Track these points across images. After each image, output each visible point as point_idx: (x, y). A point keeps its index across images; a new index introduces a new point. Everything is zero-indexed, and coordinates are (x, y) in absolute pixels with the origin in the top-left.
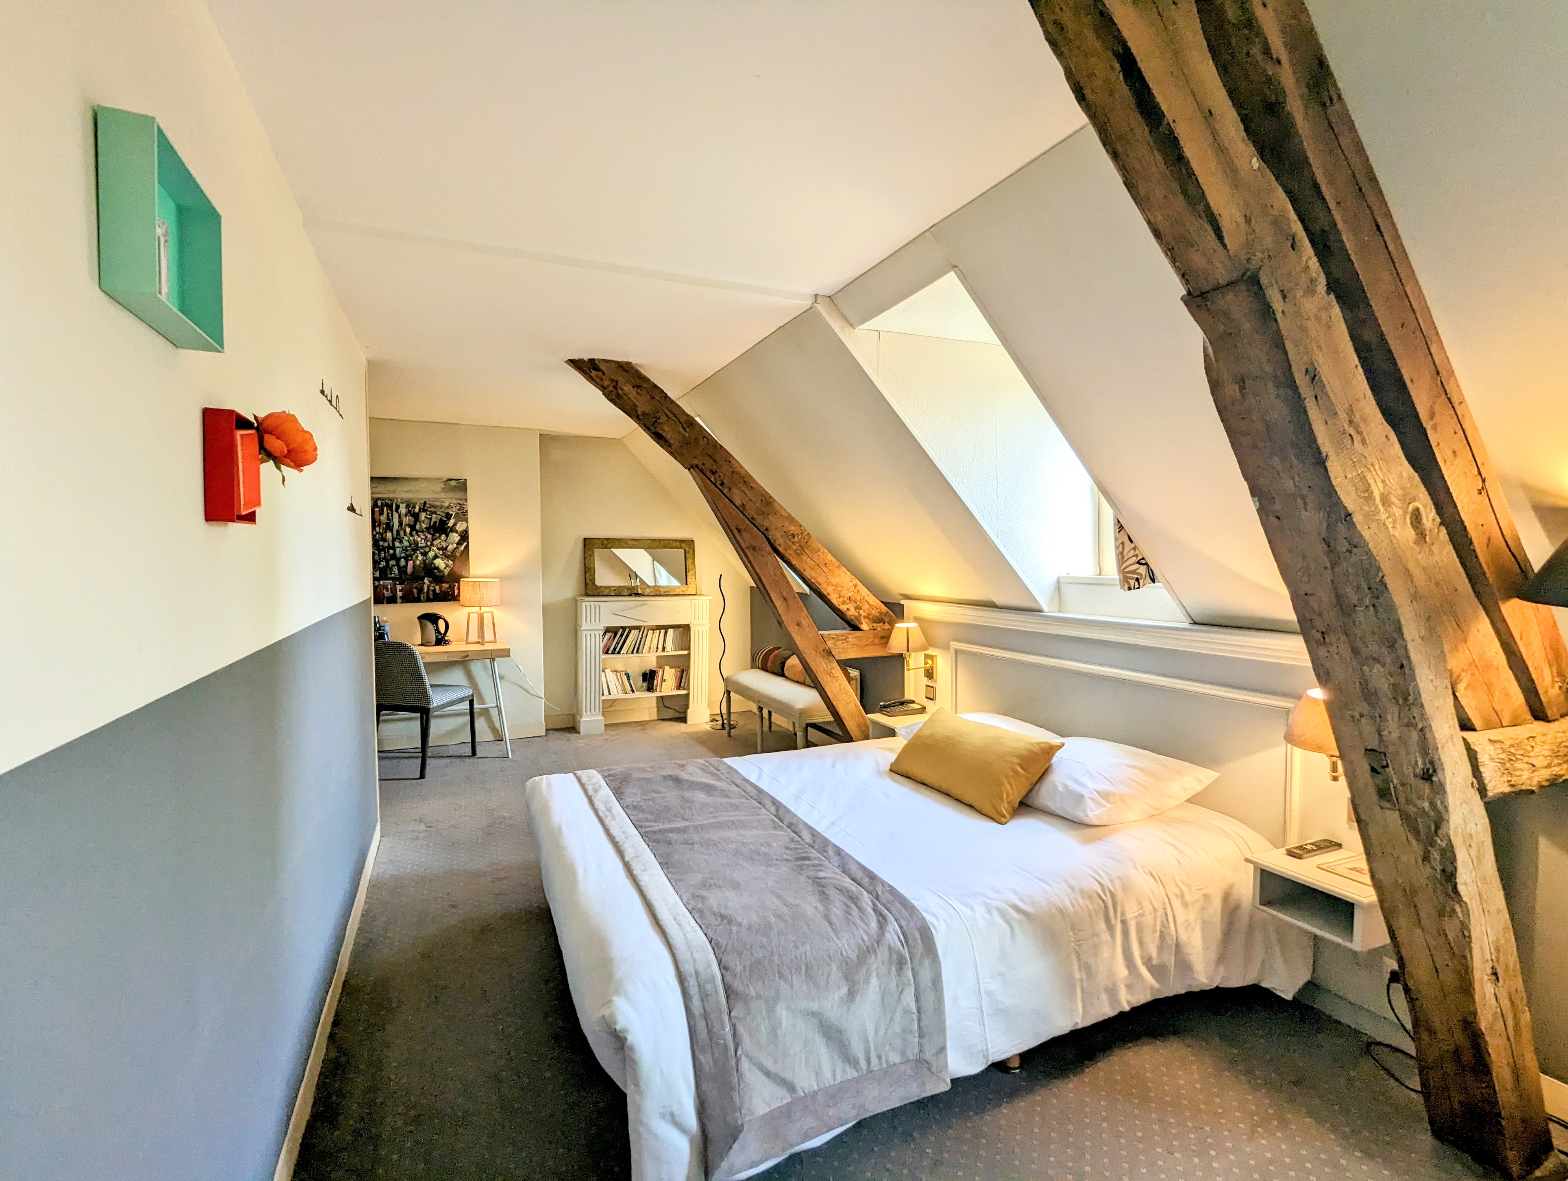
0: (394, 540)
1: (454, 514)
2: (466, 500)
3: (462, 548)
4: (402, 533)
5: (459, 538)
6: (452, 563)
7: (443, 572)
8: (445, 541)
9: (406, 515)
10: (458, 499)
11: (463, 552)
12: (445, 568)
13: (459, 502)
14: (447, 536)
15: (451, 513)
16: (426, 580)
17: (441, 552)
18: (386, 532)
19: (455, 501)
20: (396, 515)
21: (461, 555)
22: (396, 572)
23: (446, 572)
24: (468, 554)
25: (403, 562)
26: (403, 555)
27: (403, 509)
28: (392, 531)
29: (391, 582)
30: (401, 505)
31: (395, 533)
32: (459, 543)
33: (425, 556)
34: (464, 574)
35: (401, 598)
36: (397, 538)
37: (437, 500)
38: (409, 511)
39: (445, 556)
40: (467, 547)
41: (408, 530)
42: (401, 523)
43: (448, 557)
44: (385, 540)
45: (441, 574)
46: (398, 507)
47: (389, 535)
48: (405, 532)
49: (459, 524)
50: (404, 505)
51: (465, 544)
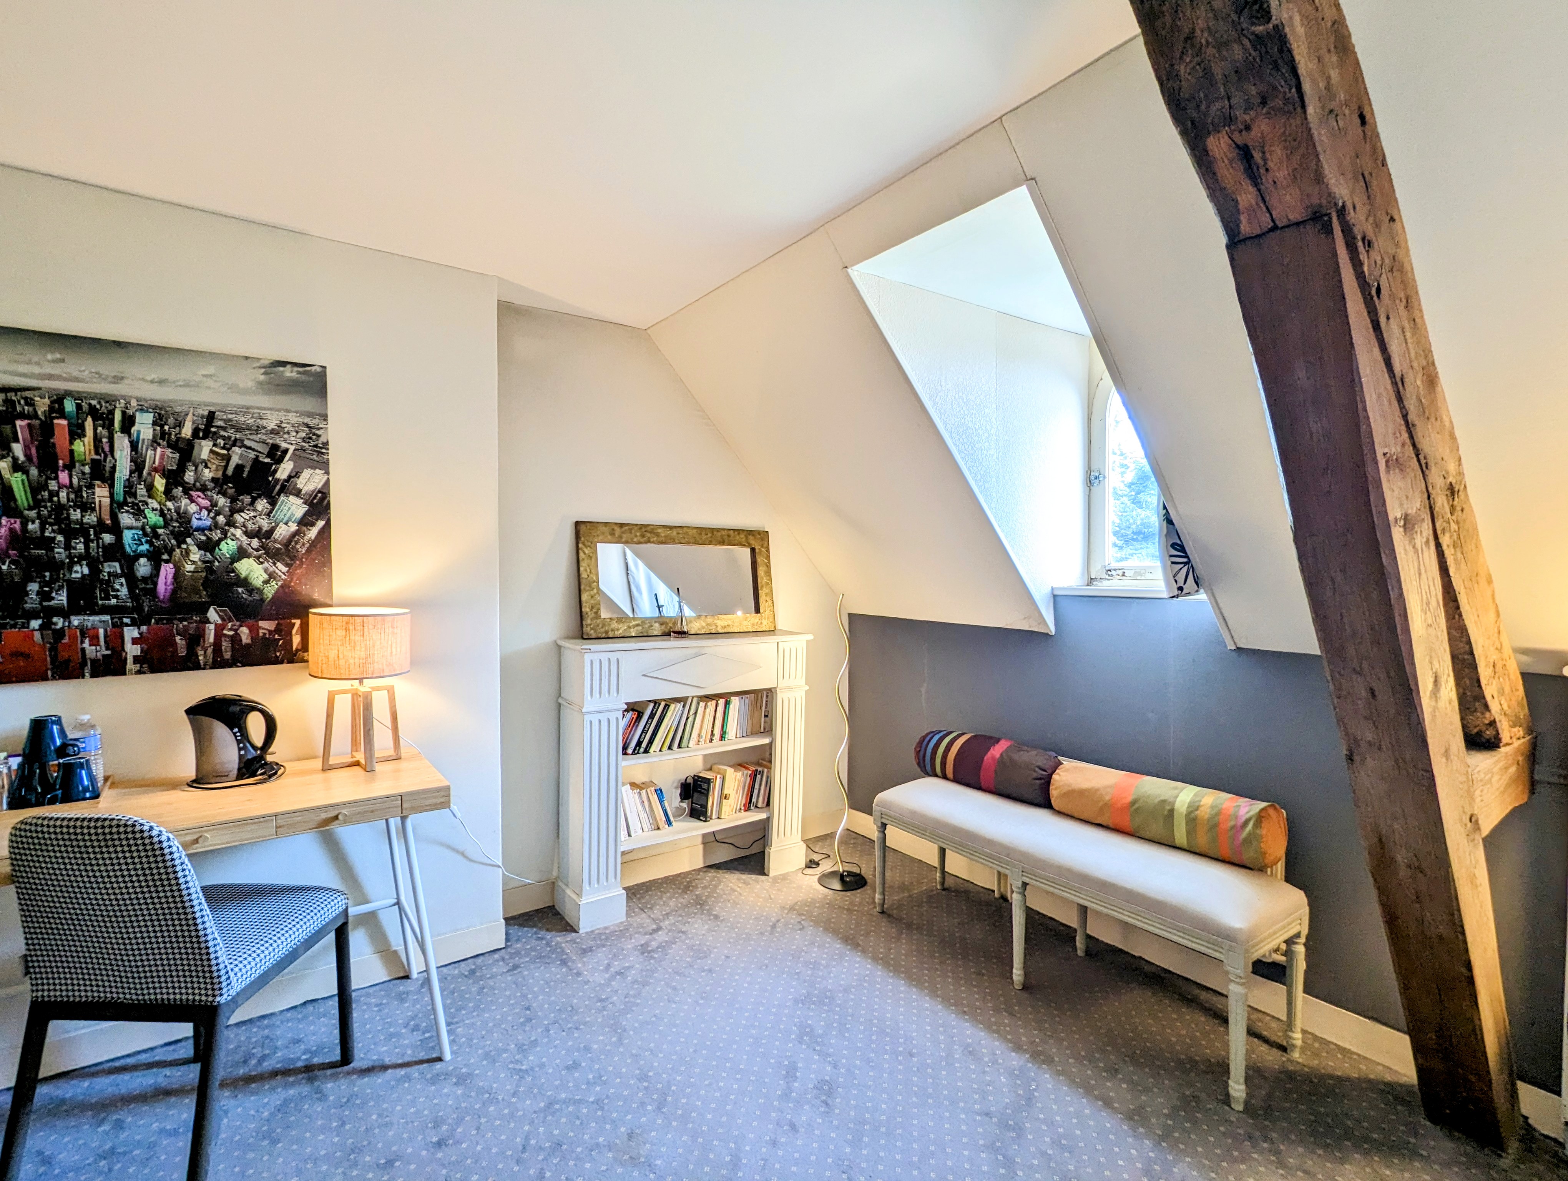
0: (116, 506)
1: (292, 448)
2: (325, 418)
3: (313, 533)
4: (141, 491)
5: (306, 508)
6: (285, 569)
7: (260, 591)
8: (268, 514)
9: (154, 443)
10: (302, 414)
11: (313, 544)
12: (266, 582)
13: (307, 420)
14: (273, 503)
15: (284, 445)
16: (212, 614)
17: (255, 543)
18: (91, 486)
19: (294, 418)
20: (122, 444)
21: (309, 551)
22: (124, 592)
23: (270, 591)
24: (327, 548)
25: (143, 568)
26: (145, 547)
27: (144, 427)
28: (110, 481)
29: (107, 618)
30: (139, 417)
31: (119, 488)
32: (305, 522)
33: (212, 552)
34: (316, 596)
35: (136, 659)
36: (125, 503)
37: (246, 410)
38: (163, 434)
39: (267, 553)
40: (326, 531)
41: (160, 483)
42: (138, 465)
43: (274, 555)
44: (86, 507)
45: (257, 597)
46: (128, 422)
47: (101, 493)
48: (150, 488)
49: (306, 473)
50: (149, 418)
51: (321, 524)
